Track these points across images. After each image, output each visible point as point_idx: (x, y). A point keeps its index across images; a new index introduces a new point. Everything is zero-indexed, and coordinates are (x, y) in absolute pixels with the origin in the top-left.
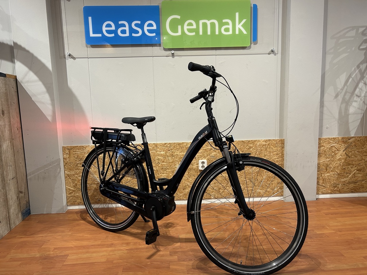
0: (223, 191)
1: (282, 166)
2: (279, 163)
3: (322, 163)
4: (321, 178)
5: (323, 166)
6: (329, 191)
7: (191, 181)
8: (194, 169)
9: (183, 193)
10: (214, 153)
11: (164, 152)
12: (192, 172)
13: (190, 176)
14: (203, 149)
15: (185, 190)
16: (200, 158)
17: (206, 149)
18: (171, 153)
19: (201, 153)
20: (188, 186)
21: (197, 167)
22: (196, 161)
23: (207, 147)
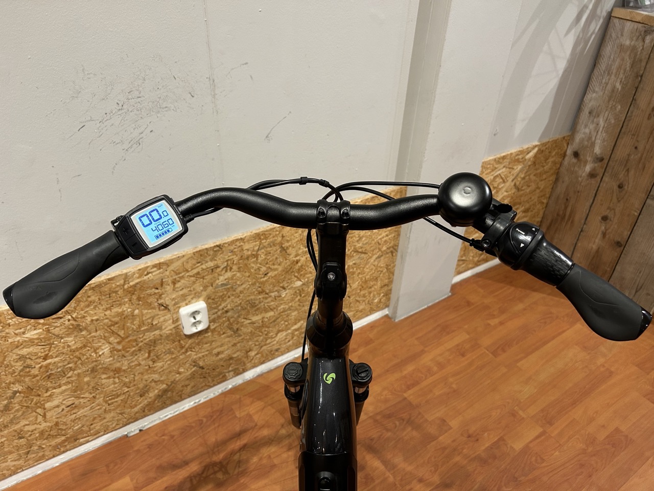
0: (256, 352)
1: (395, 249)
2: (388, 244)
7: (162, 367)
8: (168, 337)
9: (140, 403)
10: (229, 274)
11: (41, 330)
12: (162, 346)
13: (157, 357)
14: (187, 274)
15: (147, 395)
16: (181, 304)
17: (198, 273)
18: (71, 322)
19: (183, 289)
20: (155, 382)
21: (174, 328)
22: (170, 315)
23: (201, 267)
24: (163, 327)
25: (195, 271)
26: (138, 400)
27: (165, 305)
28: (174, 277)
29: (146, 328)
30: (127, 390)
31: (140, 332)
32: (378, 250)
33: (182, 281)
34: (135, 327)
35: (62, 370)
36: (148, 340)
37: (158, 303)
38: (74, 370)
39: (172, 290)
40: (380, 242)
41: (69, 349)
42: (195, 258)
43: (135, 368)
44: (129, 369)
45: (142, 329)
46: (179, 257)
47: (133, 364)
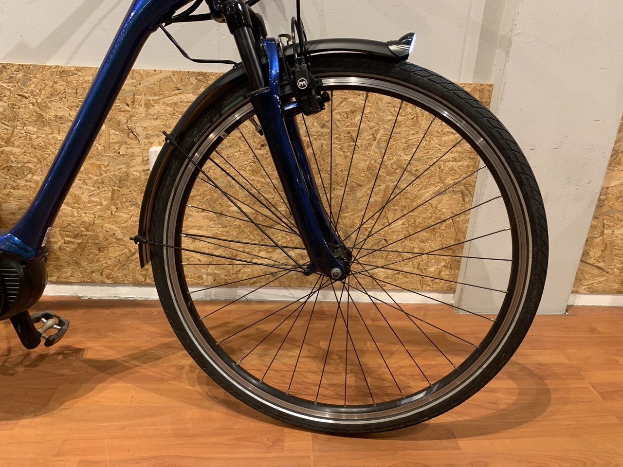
1: (468, 190)
2: (457, 176)
3: (615, 190)
4: (597, 240)
5: (617, 198)
6: (616, 286)
7: (126, 222)
8: (135, 180)
9: (98, 261)
11: (6, 104)
12: (129, 190)
13: (121, 204)
14: (163, 100)
15: (106, 252)
16: (154, 139)
17: (176, 104)
18: (35, 107)
19: (157, 119)
20: (117, 239)
21: (144, 171)
22: (139, 150)
23: (179, 96)
24: (132, 164)
25: (173, 99)
26: (97, 255)
27: (135, 133)
28: (148, 98)
29: (112, 155)
30: (85, 233)
31: (104, 158)
32: (438, 180)
33: (157, 107)
34: (99, 148)
35: (21, 167)
36: (113, 173)
37: (128, 126)
38: (33, 174)
39: (143, 115)
40: (442, 167)
41: (30, 142)
42: (174, 80)
43: (95, 206)
44: (90, 205)
45: (107, 154)
46: (155, 71)
47: (94, 199)
